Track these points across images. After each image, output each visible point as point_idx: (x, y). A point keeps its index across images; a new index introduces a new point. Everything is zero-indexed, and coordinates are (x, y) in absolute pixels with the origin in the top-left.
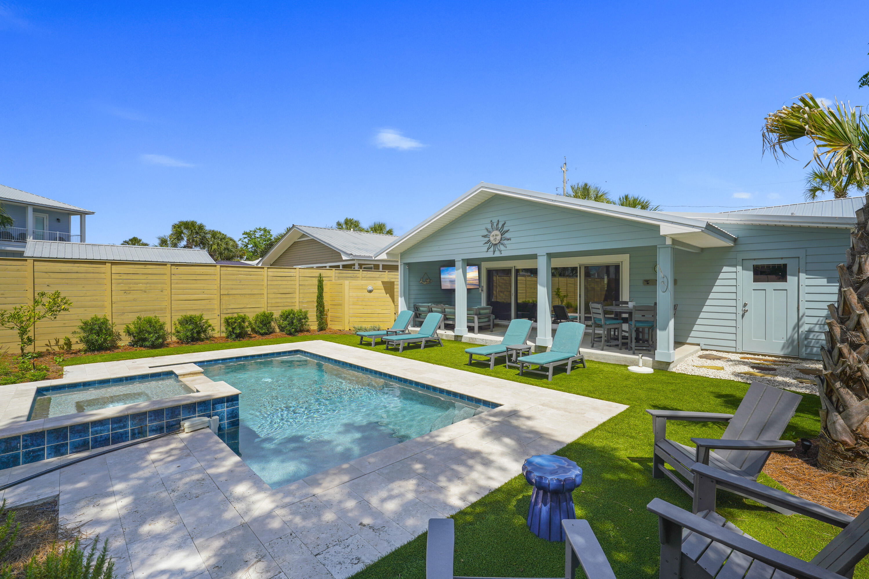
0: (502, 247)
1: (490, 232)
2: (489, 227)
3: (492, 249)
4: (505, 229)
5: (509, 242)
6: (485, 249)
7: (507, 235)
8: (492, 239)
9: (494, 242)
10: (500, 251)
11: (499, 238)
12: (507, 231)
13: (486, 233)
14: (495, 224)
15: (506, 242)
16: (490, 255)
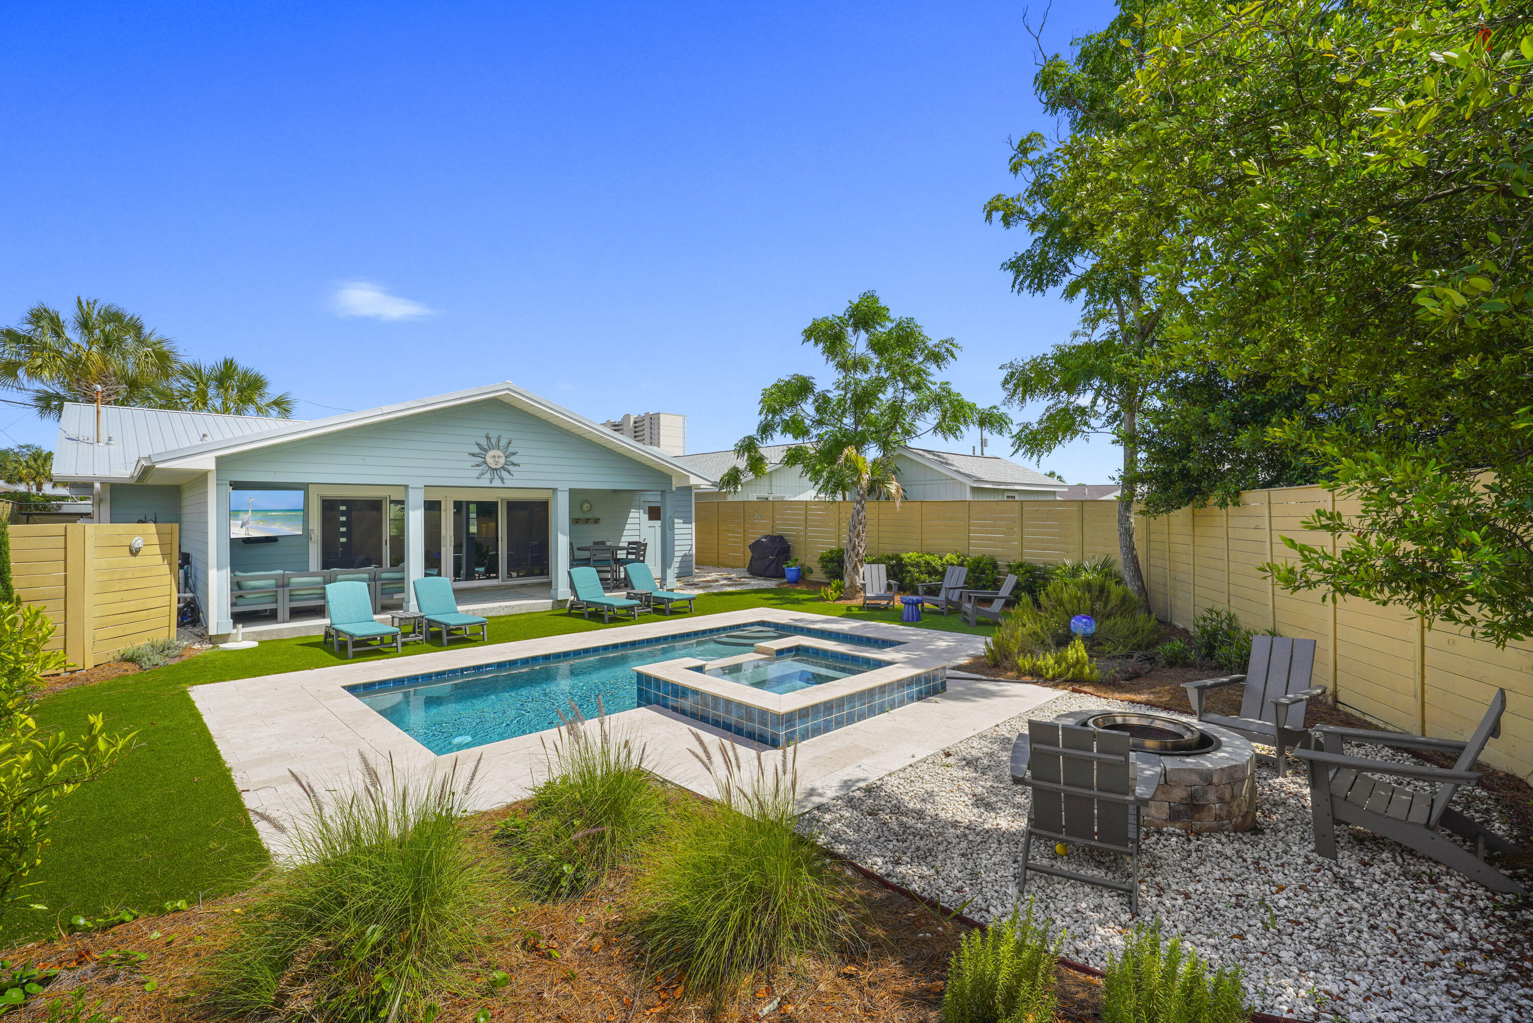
0: (504, 474)
1: (486, 451)
2: (484, 442)
3: (488, 475)
4: (511, 450)
5: (517, 468)
6: (476, 472)
7: (513, 459)
8: (489, 460)
9: (493, 466)
10: (502, 479)
11: (502, 461)
12: (514, 454)
13: (476, 450)
14: (494, 441)
15: (511, 468)
16: (485, 482)
